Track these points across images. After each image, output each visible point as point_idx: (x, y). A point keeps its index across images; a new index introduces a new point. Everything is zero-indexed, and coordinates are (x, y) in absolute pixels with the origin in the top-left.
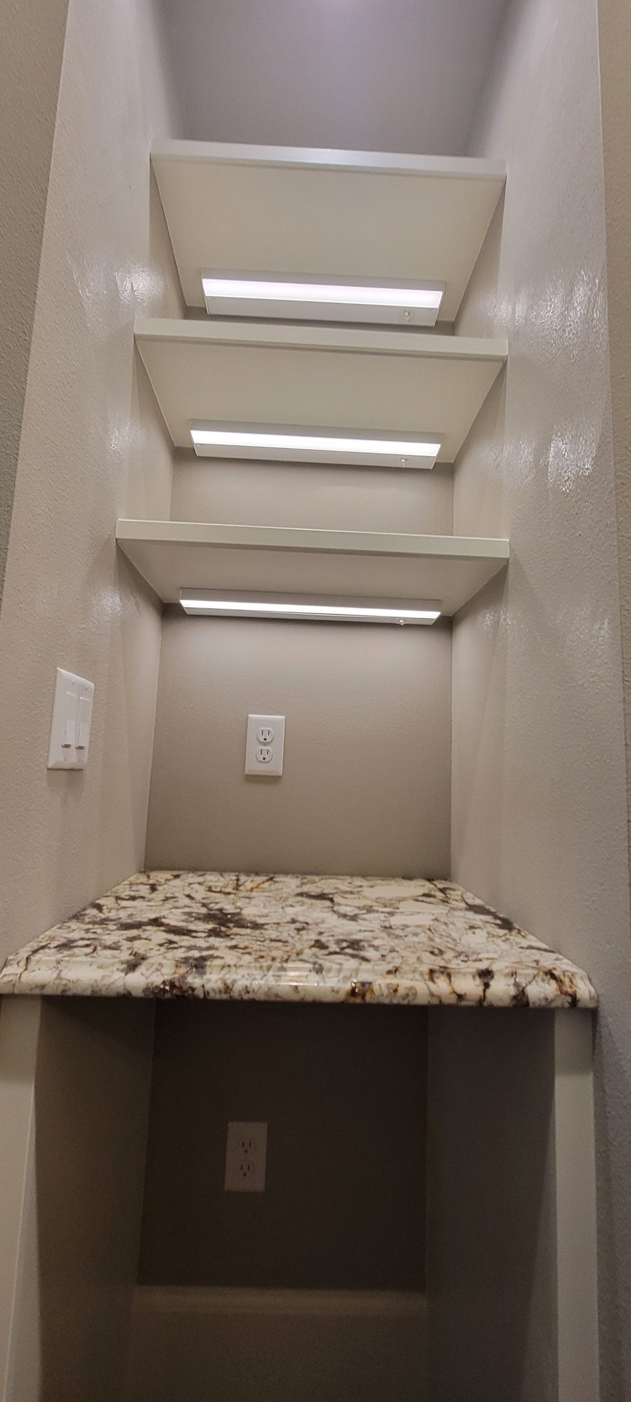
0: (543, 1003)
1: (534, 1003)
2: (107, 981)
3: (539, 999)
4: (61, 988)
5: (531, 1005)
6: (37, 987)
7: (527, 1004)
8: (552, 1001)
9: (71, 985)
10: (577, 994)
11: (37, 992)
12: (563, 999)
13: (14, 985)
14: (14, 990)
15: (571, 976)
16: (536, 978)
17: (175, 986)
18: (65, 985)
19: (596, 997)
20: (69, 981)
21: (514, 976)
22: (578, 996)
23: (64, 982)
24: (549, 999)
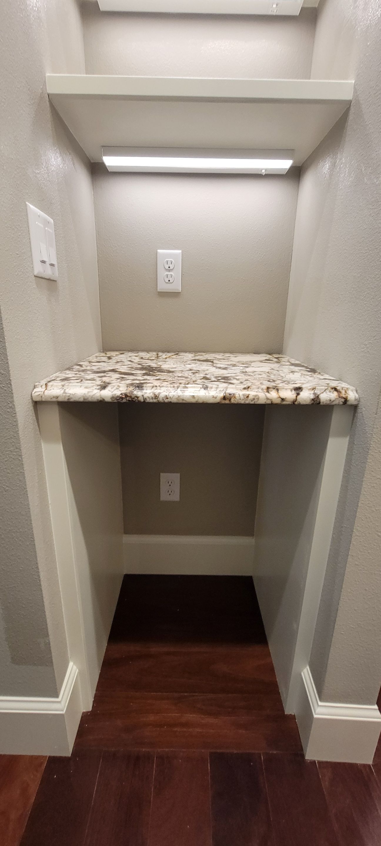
0: (328, 402)
1: (323, 402)
2: (91, 394)
3: (326, 400)
4: (67, 398)
5: (321, 404)
6: (54, 397)
7: (320, 403)
8: (334, 401)
9: (71, 396)
10: (348, 398)
11: (54, 400)
12: (339, 400)
13: (42, 397)
14: (42, 399)
15: (346, 390)
16: (326, 391)
17: (128, 396)
18: (69, 396)
19: (358, 399)
20: (70, 394)
21: (314, 390)
22: (348, 399)
23: (68, 395)
24: (332, 400)
